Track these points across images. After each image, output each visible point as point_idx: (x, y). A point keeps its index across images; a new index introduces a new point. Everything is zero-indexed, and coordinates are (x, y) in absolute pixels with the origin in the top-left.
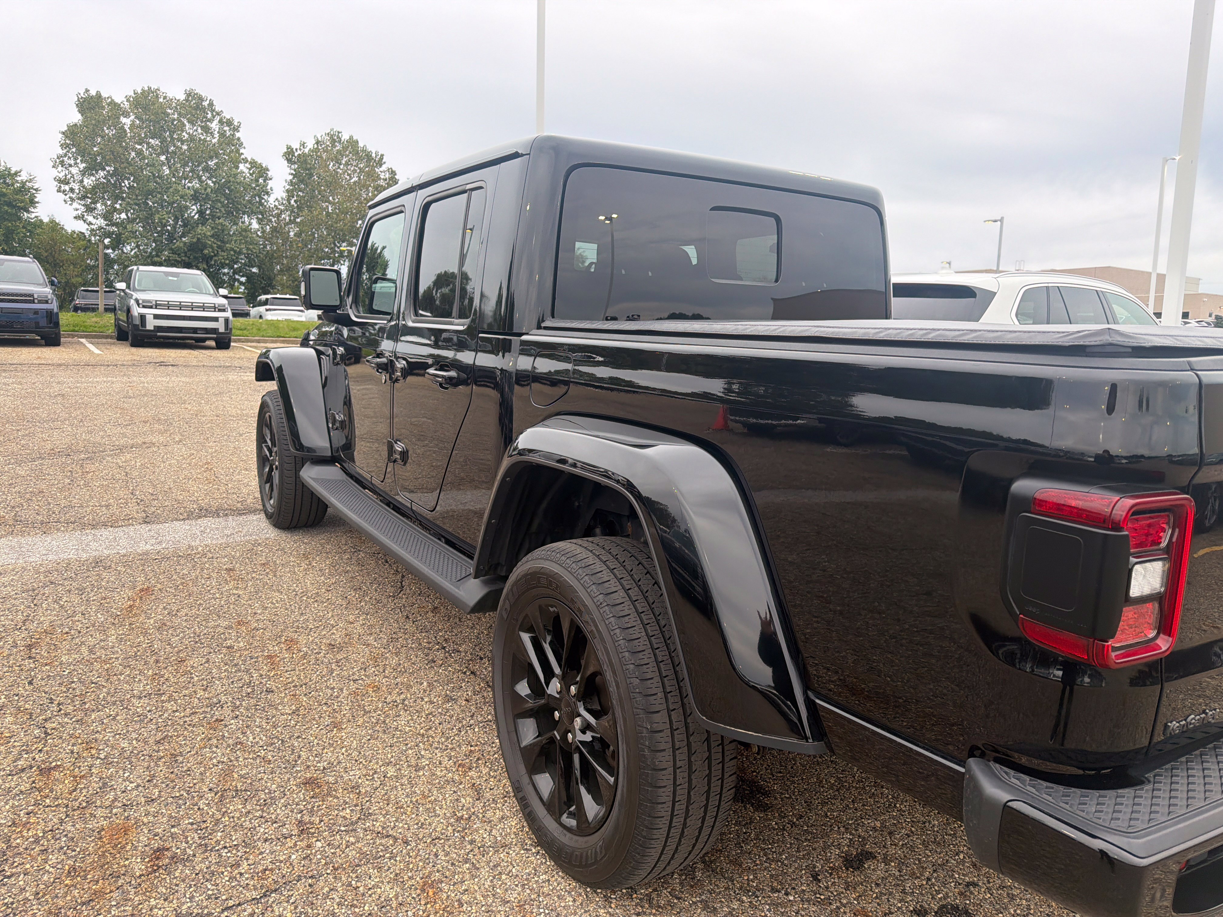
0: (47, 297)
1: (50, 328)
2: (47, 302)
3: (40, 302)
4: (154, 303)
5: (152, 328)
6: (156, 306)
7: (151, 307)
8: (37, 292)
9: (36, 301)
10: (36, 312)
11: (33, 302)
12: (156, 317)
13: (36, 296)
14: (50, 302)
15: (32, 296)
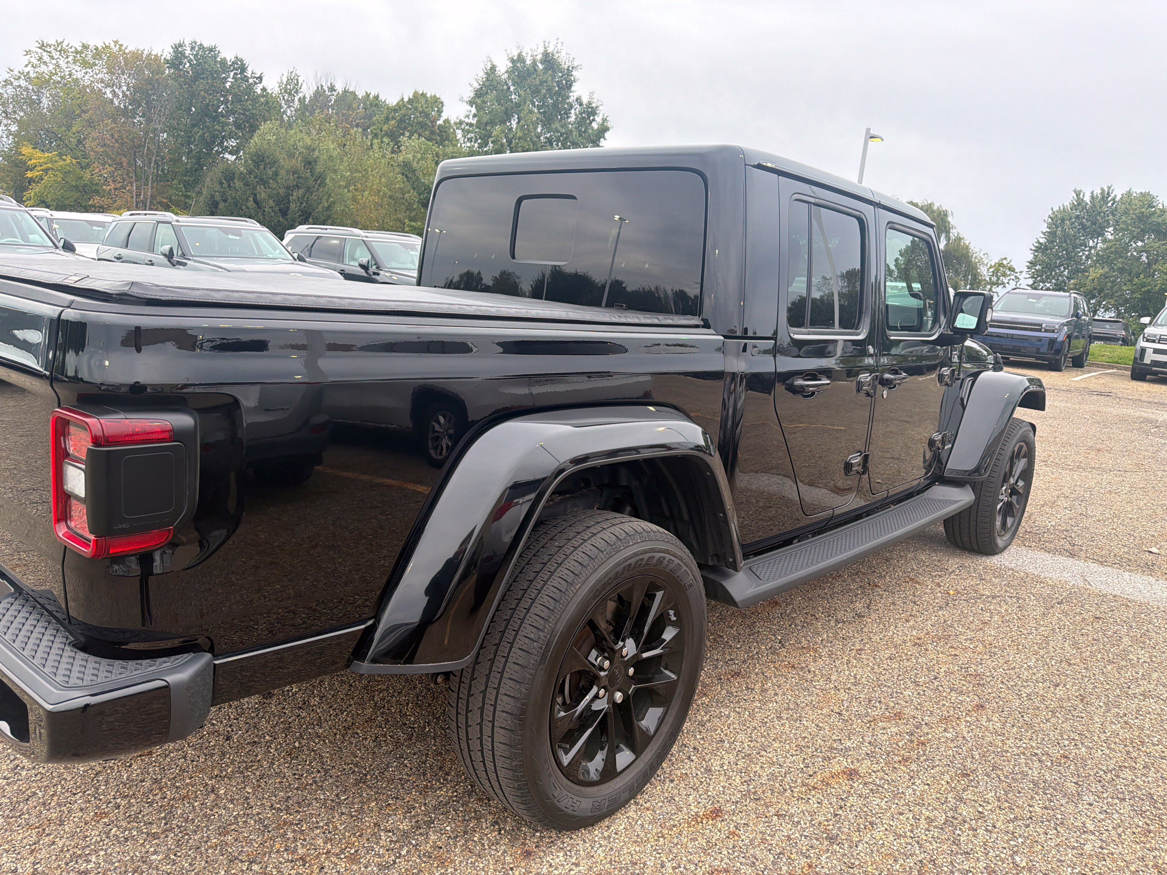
0: (1054, 327)
1: (1051, 354)
2: (1053, 331)
3: (1046, 331)
4: (1158, 337)
5: (1149, 362)
6: (1159, 340)
7: (1154, 341)
8: (1046, 322)
9: (1043, 330)
10: (1040, 339)
11: (1040, 330)
12: (1156, 351)
13: (1044, 326)
14: (1056, 331)
15: (1041, 325)
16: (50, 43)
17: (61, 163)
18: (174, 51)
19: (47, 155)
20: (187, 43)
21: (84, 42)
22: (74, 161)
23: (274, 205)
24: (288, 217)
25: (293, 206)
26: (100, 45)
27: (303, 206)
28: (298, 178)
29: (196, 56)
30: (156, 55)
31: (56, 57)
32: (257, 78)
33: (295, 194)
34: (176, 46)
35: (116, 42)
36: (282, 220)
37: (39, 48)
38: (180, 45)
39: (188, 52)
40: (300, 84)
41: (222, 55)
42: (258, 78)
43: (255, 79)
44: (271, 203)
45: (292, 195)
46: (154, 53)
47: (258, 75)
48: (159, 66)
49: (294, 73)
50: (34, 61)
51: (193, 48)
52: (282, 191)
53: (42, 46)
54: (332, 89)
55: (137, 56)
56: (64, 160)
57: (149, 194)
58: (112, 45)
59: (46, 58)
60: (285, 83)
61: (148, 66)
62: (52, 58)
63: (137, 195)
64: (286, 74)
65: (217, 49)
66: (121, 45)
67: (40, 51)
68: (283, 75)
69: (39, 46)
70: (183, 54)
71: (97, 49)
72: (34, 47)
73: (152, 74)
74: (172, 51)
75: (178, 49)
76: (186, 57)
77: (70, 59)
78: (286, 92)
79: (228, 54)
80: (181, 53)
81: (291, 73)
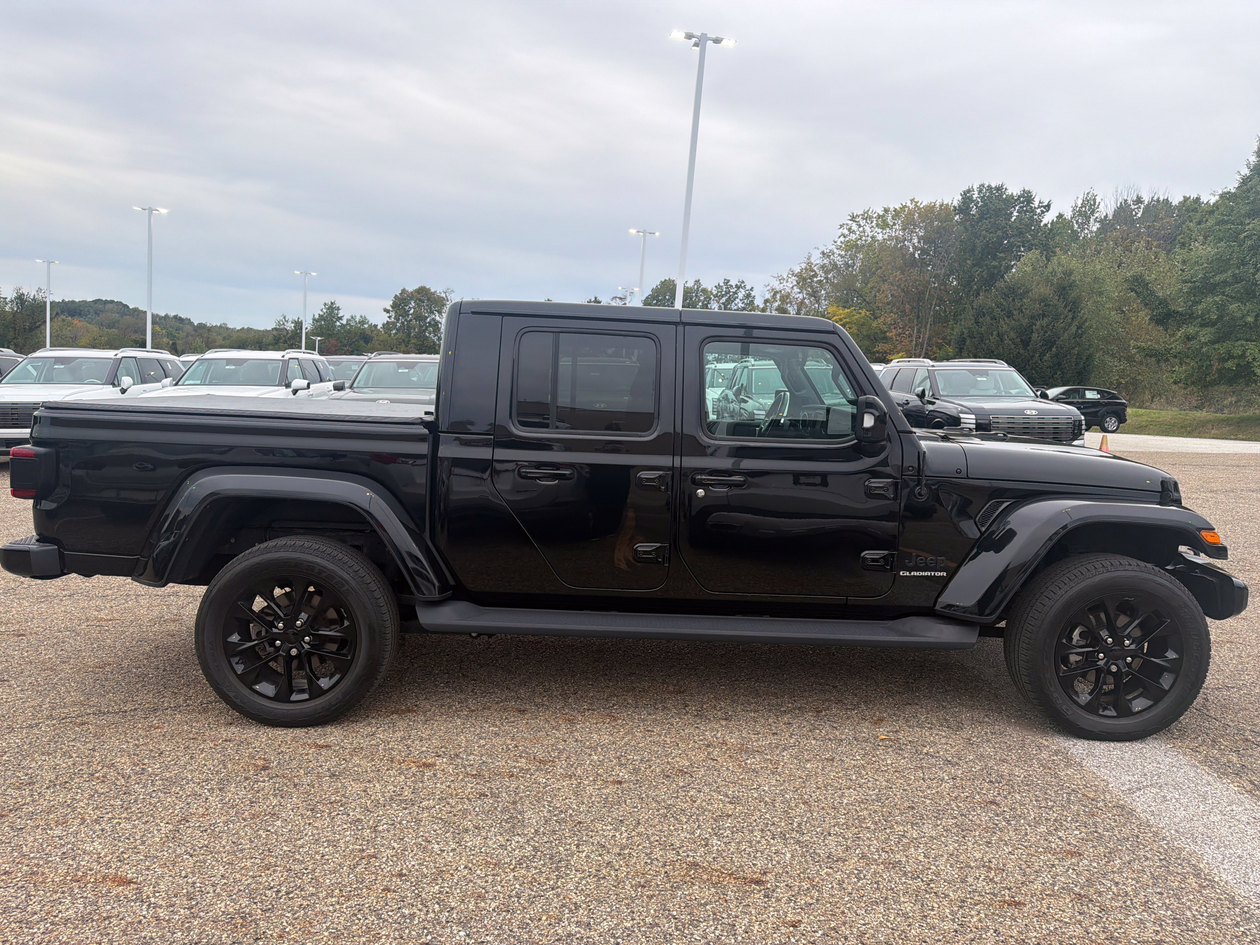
16: (859, 214)
17: (858, 316)
18: (963, 198)
19: (846, 310)
20: (975, 188)
21: (886, 206)
22: (868, 313)
23: (1015, 337)
24: (1029, 348)
25: (1035, 336)
26: (898, 207)
27: (1047, 335)
28: (1045, 305)
29: (982, 198)
30: (947, 205)
31: (862, 225)
32: (1044, 207)
33: (1038, 323)
34: (964, 193)
35: (912, 200)
36: (1022, 351)
37: (850, 220)
38: (969, 191)
39: (975, 196)
40: (1097, 203)
41: (1009, 192)
42: (1046, 206)
43: (1042, 208)
44: (1012, 335)
45: (1035, 325)
46: (945, 203)
47: (1046, 203)
48: (948, 215)
49: (1091, 193)
50: (846, 232)
51: (980, 192)
52: (1025, 322)
53: (853, 218)
54: (1139, 201)
55: (930, 208)
56: (860, 313)
57: (927, 336)
58: (909, 204)
59: (854, 227)
60: (1080, 206)
61: (938, 217)
62: (860, 226)
63: (916, 338)
64: (1081, 197)
65: (1004, 187)
66: (917, 202)
67: (850, 222)
68: (1078, 198)
69: (850, 218)
70: (971, 199)
71: (895, 210)
72: (846, 220)
73: (941, 222)
74: (960, 198)
75: (967, 196)
76: (973, 201)
77: (873, 224)
78: (1080, 215)
79: (1014, 189)
80: (968, 198)
81: (1088, 194)
